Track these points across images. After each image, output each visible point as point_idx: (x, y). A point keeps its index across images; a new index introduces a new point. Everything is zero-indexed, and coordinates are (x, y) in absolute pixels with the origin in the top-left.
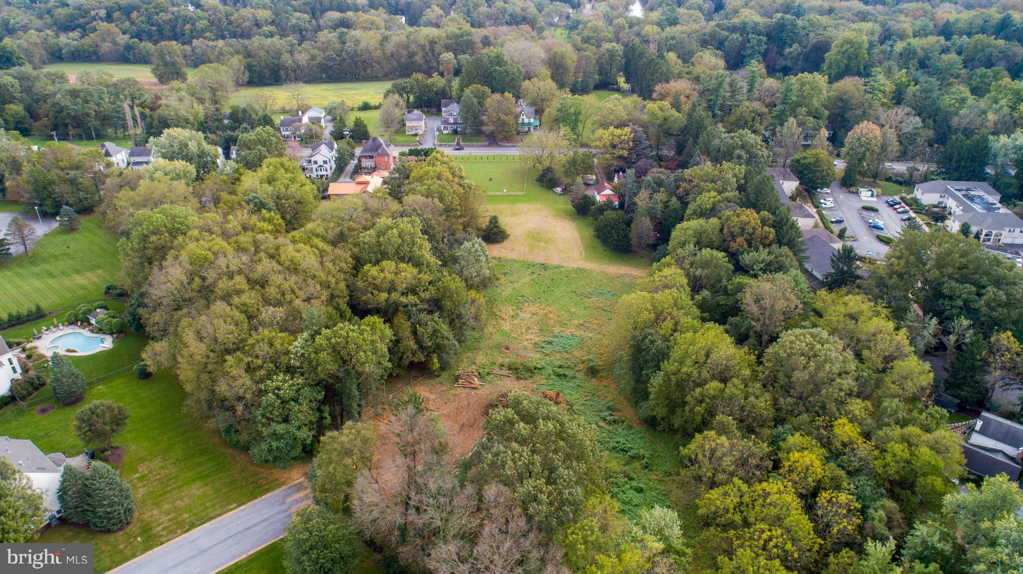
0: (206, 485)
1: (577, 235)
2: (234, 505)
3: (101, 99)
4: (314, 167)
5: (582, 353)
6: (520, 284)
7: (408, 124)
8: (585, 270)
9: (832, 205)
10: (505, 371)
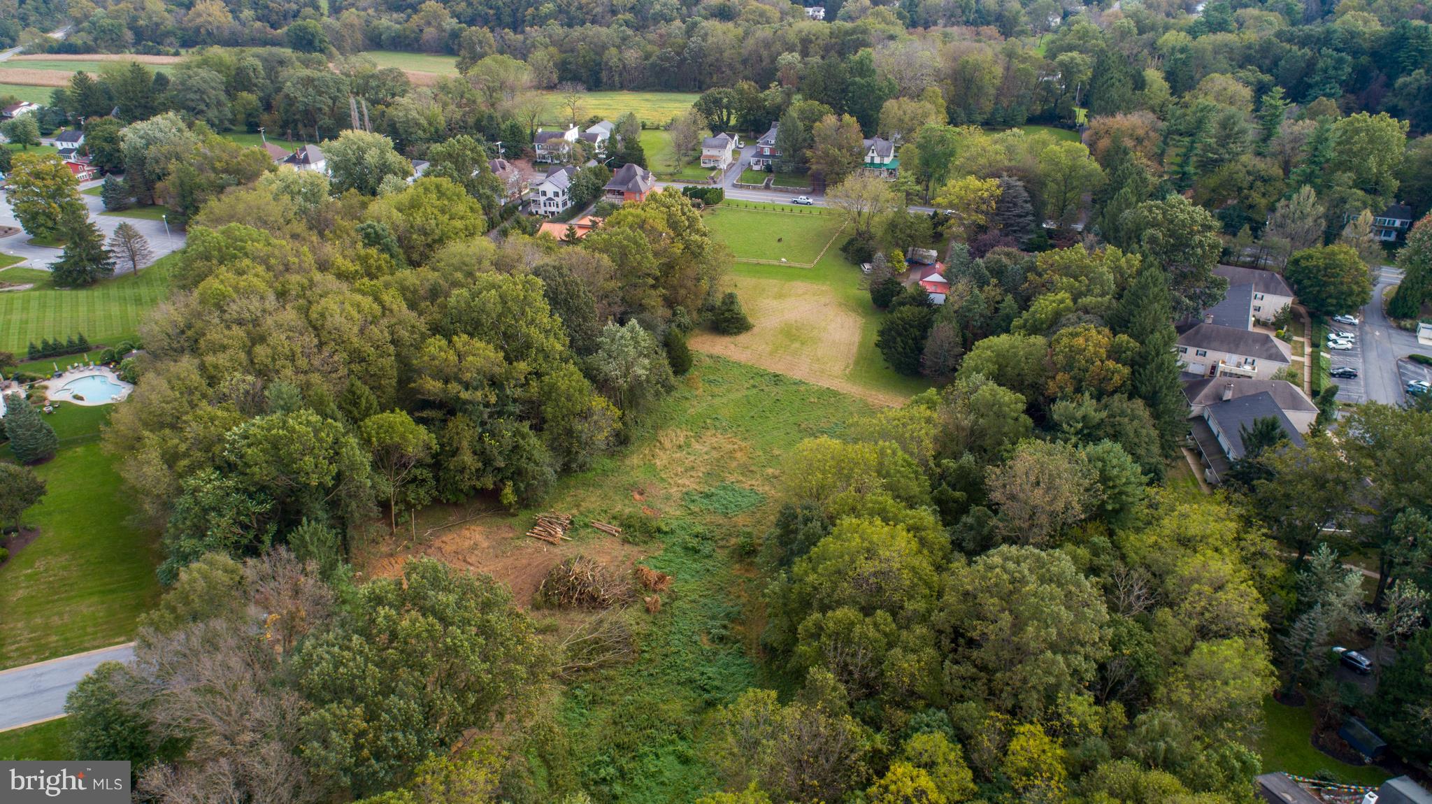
0: (103, 603)
1: (857, 338)
2: (122, 639)
3: (339, 90)
4: (542, 199)
5: (749, 521)
6: (724, 400)
7: (706, 152)
8: (835, 394)
9: (1350, 346)
10: (615, 527)
